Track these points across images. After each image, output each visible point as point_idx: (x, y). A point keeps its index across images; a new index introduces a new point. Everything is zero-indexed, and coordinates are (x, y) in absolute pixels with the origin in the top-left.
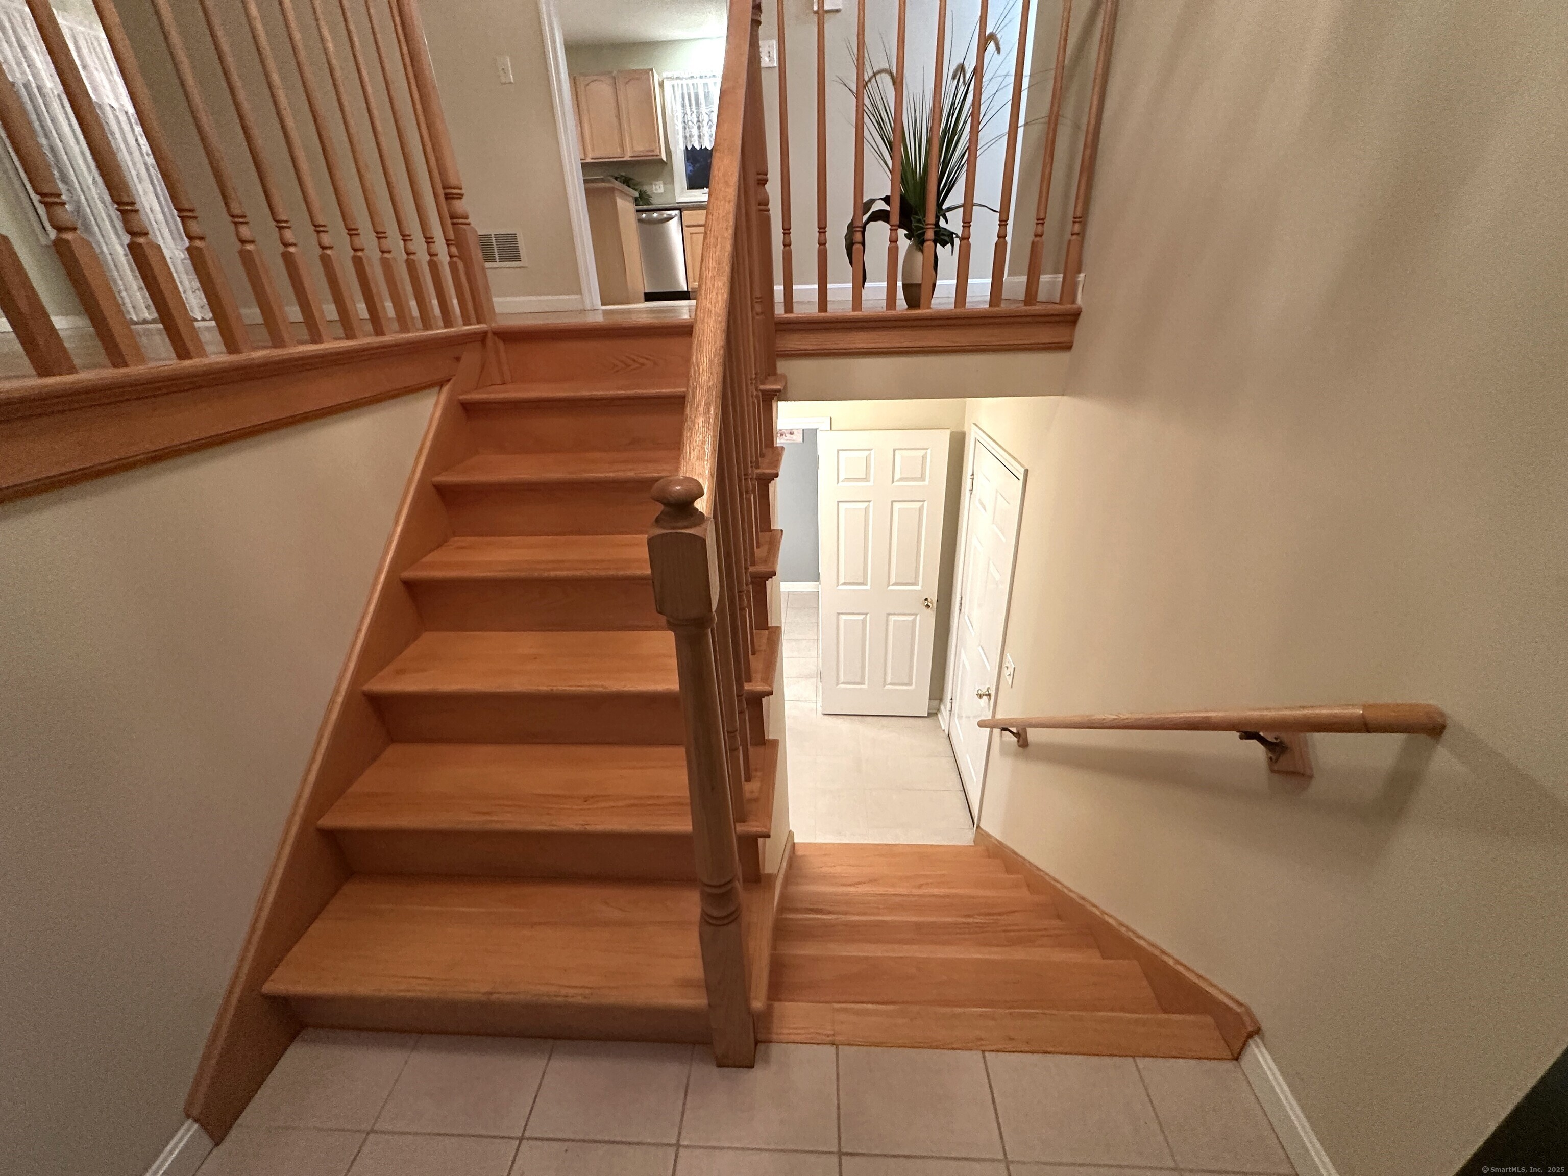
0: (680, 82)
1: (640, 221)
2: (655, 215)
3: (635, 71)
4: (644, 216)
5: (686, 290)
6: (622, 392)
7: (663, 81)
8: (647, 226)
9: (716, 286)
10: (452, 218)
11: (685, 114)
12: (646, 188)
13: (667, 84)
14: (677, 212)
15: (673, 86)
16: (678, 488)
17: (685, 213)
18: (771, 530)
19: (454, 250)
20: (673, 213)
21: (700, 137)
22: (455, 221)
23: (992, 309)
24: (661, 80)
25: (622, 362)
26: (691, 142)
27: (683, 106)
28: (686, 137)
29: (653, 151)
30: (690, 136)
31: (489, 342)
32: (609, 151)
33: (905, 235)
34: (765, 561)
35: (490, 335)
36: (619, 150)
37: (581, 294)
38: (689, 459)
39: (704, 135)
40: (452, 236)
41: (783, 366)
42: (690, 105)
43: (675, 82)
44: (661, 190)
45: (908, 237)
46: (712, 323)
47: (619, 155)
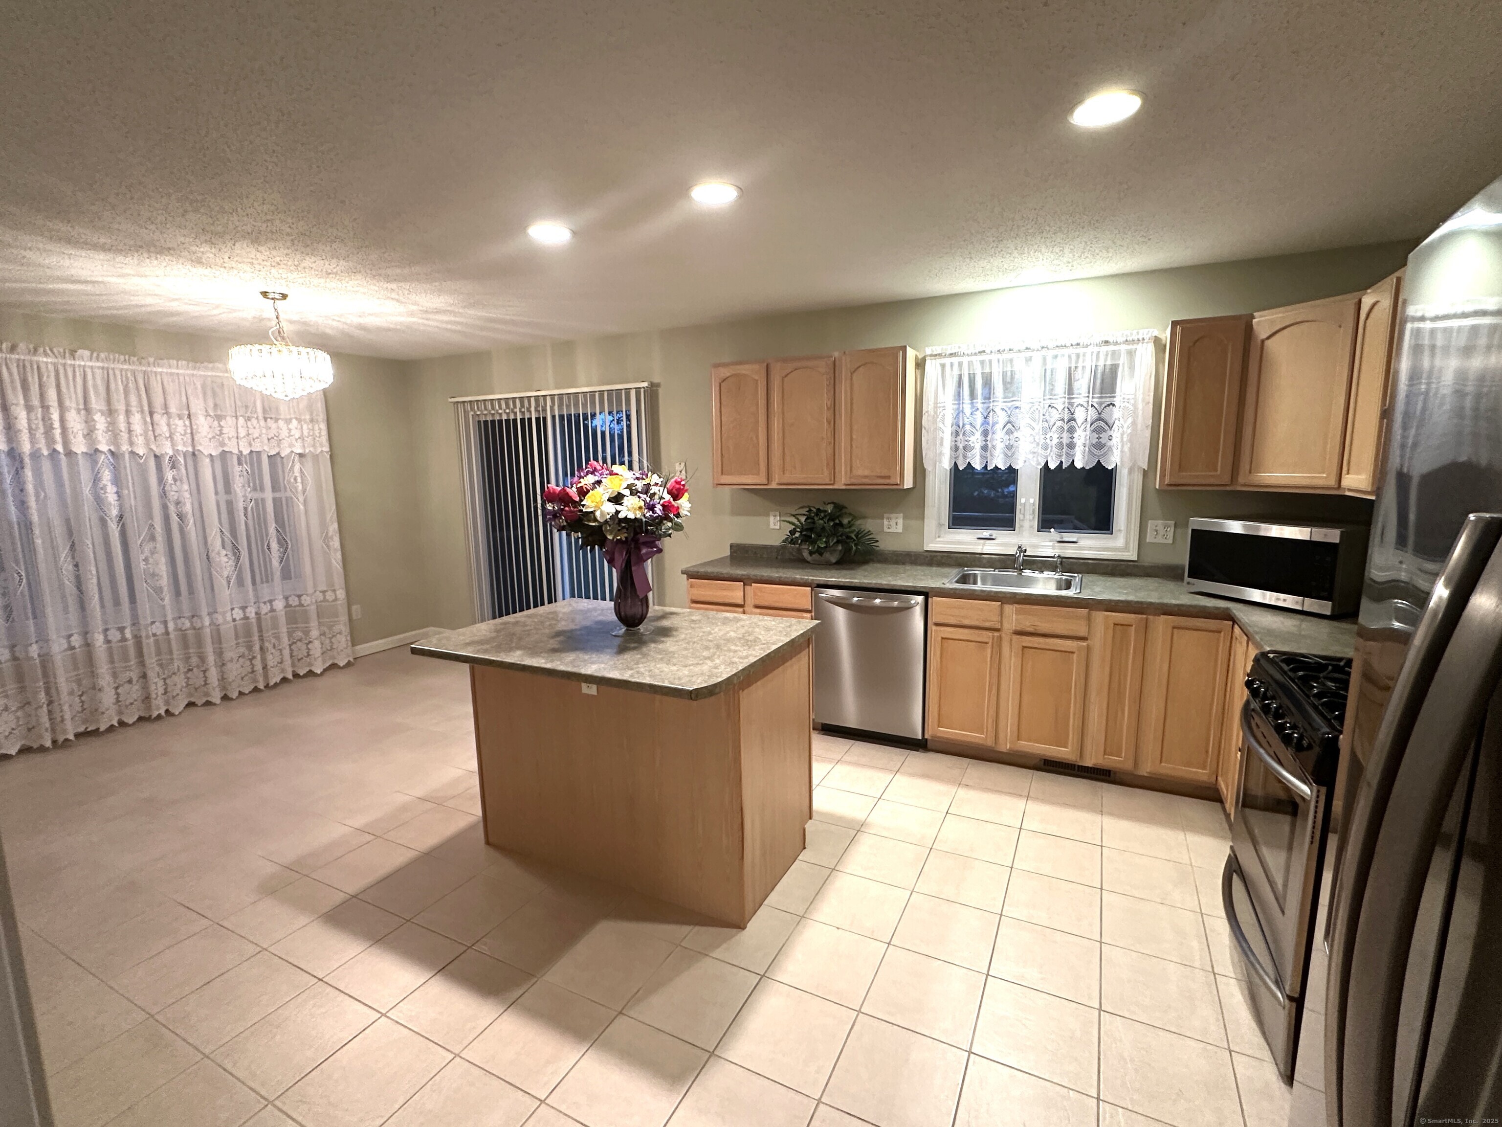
0: (955, 360)
3: (871, 352)
5: (920, 737)
7: (924, 360)
11: (959, 412)
12: (869, 525)
13: (931, 367)
14: (920, 598)
15: (943, 366)
21: (985, 448)
24: (920, 357)
26: (965, 457)
27: (958, 395)
28: (956, 449)
29: (889, 477)
30: (965, 448)
36: (826, 473)
39: (994, 447)
42: (973, 396)
43: (947, 361)
44: (900, 529)
47: (827, 481)
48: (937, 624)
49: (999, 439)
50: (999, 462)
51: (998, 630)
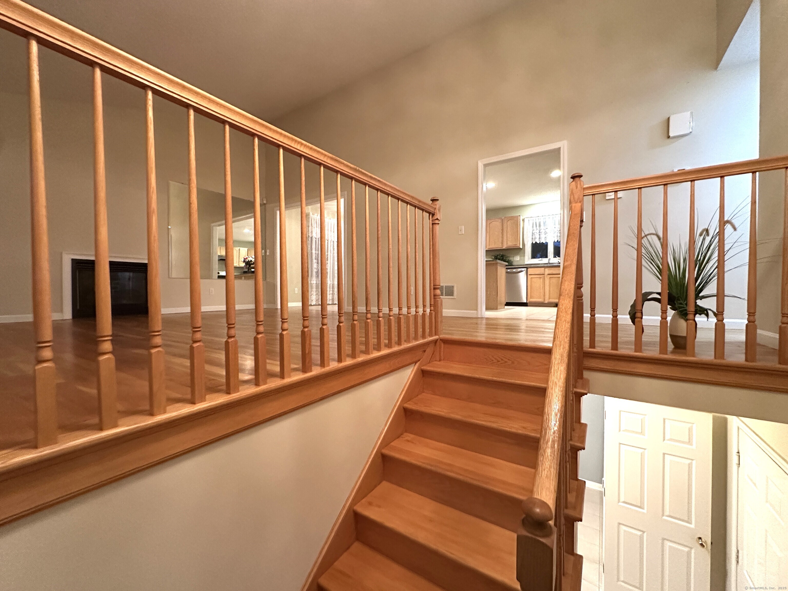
0: (532, 218)
1: (507, 272)
2: (514, 270)
3: (512, 217)
4: (509, 270)
5: (525, 301)
6: (495, 379)
7: (524, 219)
8: (510, 275)
9: (560, 369)
10: (434, 296)
11: (533, 230)
12: (511, 259)
13: (526, 220)
14: (525, 269)
15: (529, 220)
16: (538, 510)
17: (529, 270)
18: (577, 480)
19: (432, 308)
20: (523, 269)
21: (540, 238)
22: (435, 297)
23: (747, 363)
25: (496, 359)
26: (535, 240)
27: (533, 227)
28: (533, 239)
29: (516, 245)
30: (535, 238)
31: (438, 343)
32: (497, 245)
33: (670, 308)
34: (575, 508)
35: (439, 340)
36: (500, 245)
37: (477, 310)
38: (541, 475)
39: (542, 238)
40: (432, 303)
41: (587, 374)
42: (536, 226)
43: (530, 219)
44: (519, 259)
45: (673, 309)
46: (557, 390)
47: (501, 247)
48: (530, 275)
49: (543, 236)
50: (543, 241)
51: (544, 274)
